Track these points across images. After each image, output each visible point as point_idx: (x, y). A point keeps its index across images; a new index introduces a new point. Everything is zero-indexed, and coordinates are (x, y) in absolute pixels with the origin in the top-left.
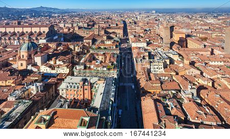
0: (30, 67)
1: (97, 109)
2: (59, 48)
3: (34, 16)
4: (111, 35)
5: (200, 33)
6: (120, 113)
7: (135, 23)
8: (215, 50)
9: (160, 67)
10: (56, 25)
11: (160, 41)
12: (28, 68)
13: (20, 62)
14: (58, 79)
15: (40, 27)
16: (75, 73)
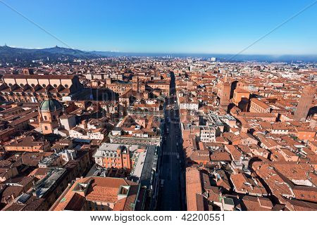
0: (56, 132)
1: (137, 178)
2: (88, 109)
3: (50, 62)
4: (154, 93)
5: (268, 92)
6: (162, 183)
7: (187, 75)
8: (282, 116)
9: (212, 135)
10: (81, 75)
11: (215, 102)
12: (55, 132)
13: (43, 125)
14: (92, 146)
15: (60, 78)
16: (111, 140)
